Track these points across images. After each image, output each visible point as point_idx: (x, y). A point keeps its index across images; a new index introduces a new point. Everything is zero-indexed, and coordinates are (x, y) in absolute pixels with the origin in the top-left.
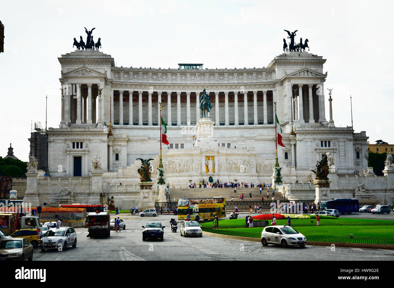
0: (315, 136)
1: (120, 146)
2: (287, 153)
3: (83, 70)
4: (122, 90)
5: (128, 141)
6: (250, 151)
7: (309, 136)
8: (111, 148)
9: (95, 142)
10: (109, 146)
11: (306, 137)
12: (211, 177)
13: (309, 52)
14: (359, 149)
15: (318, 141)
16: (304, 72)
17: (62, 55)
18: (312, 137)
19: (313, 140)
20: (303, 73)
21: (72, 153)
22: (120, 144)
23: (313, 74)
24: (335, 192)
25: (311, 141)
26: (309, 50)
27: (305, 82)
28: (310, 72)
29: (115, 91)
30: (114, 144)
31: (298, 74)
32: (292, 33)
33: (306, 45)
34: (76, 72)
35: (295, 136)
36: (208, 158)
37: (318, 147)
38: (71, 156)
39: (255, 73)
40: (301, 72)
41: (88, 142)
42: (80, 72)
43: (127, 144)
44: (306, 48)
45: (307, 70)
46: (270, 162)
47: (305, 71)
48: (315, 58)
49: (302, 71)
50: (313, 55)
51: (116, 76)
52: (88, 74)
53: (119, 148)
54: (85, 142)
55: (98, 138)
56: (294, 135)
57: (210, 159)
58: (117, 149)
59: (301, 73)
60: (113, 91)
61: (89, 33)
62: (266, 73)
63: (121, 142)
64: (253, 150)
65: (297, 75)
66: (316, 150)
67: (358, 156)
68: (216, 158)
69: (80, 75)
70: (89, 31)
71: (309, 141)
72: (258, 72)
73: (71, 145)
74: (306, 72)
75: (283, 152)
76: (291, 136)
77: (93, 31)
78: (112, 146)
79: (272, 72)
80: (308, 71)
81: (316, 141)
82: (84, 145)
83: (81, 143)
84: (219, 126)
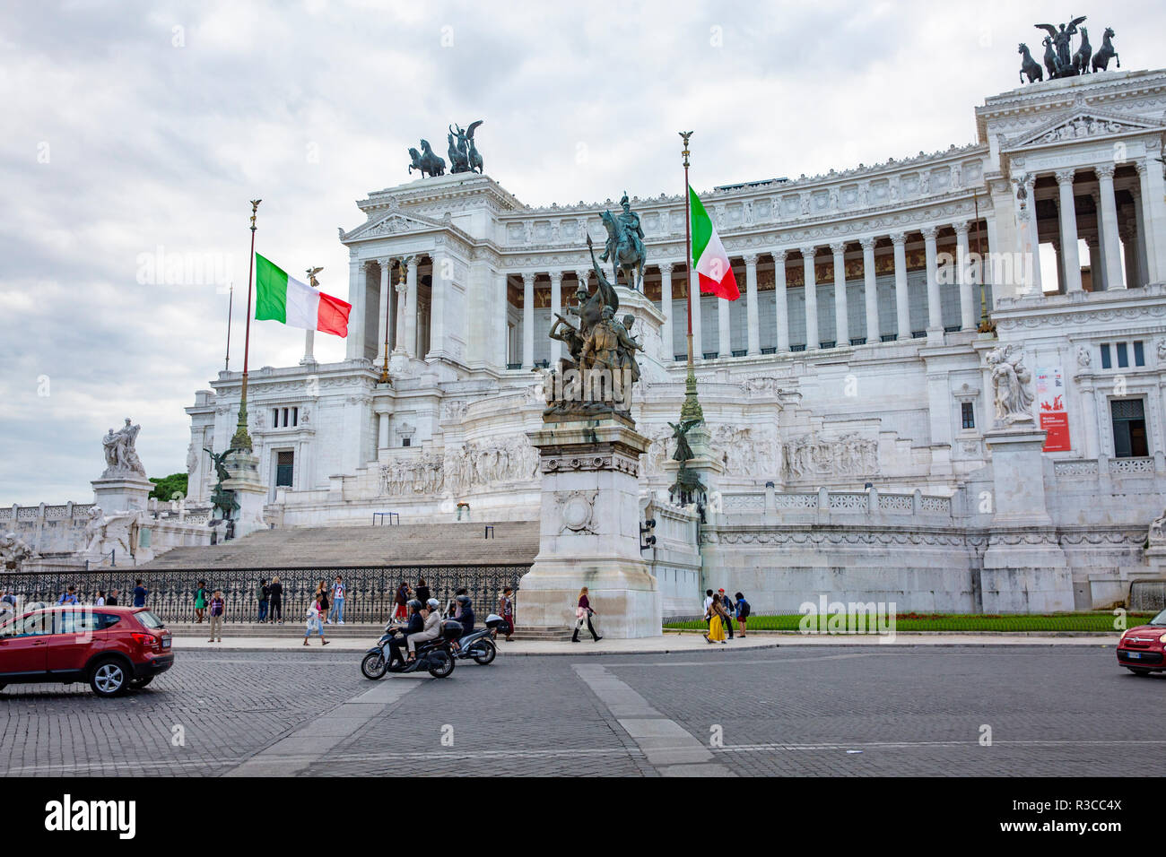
0: (1073, 328)
1: (414, 416)
2: (971, 404)
3: (391, 219)
4: (528, 270)
5: (437, 397)
6: (753, 390)
7: (1048, 330)
8: (384, 421)
9: (331, 406)
10: (378, 416)
11: (1033, 334)
15: (1087, 346)
16: (1073, 125)
17: (370, 195)
18: (1058, 332)
19: (1066, 345)
20: (1070, 129)
21: (268, 440)
22: (413, 407)
23: (1111, 127)
24: (1031, 538)
25: (1059, 350)
26: (1119, 65)
27: (1082, 159)
28: (1099, 121)
29: (511, 277)
30: (399, 408)
31: (1053, 135)
32: (1063, 28)
33: (1108, 52)
34: (376, 227)
35: (996, 336)
37: (1085, 371)
38: (268, 449)
39: (923, 170)
40: (1064, 126)
41: (309, 406)
42: (384, 226)
43: (440, 407)
45: (1086, 115)
46: (843, 433)
47: (1078, 119)
49: (1066, 122)
51: (516, 234)
52: (404, 228)
53: (411, 421)
54: (304, 405)
55: (339, 391)
56: (989, 335)
58: (405, 424)
59: (1061, 130)
60: (506, 278)
62: (963, 166)
63: (417, 402)
64: (764, 387)
65: (1048, 140)
66: (1078, 379)
69: (386, 234)
70: (461, 131)
71: (1046, 351)
72: (937, 164)
73: (270, 416)
74: (1081, 123)
75: (955, 401)
76: (980, 336)
78: (391, 416)
79: (981, 157)
80: (1088, 120)
81: (1077, 347)
82: (301, 414)
83: (296, 410)
84: (817, 351)
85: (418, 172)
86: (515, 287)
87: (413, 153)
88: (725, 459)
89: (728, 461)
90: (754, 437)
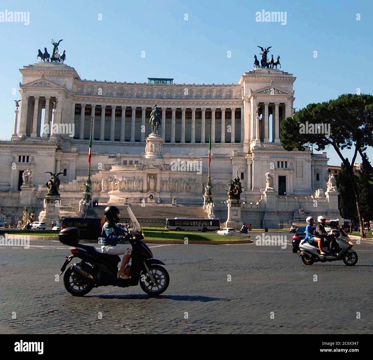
1: (69, 161)
2: (243, 173)
3: (42, 82)
4: (84, 103)
5: (77, 156)
7: (265, 156)
8: (59, 163)
9: (42, 156)
10: (57, 161)
11: (262, 157)
12: (151, 195)
13: (280, 70)
14: (319, 171)
15: (274, 161)
16: (270, 89)
17: (24, 66)
18: (268, 157)
21: (17, 166)
22: (69, 159)
23: (280, 92)
25: (268, 162)
26: (280, 67)
27: (271, 100)
28: (277, 90)
29: (76, 104)
30: (63, 158)
31: (265, 92)
32: (265, 49)
33: (278, 62)
34: (35, 84)
36: (150, 175)
41: (34, 156)
42: (39, 84)
43: (77, 159)
44: (278, 65)
45: (274, 88)
48: (285, 76)
49: (268, 88)
50: (283, 72)
51: (79, 89)
52: (47, 86)
53: (67, 163)
54: (32, 156)
55: (45, 152)
56: (251, 155)
57: (152, 177)
58: (65, 164)
59: (267, 91)
60: (75, 105)
61: (56, 45)
62: (235, 90)
63: (70, 157)
65: (263, 93)
66: (272, 170)
67: (318, 179)
68: (158, 176)
69: (39, 87)
70: (56, 43)
71: (265, 162)
73: (17, 158)
74: (272, 89)
75: (239, 172)
76: (247, 155)
77: (60, 43)
78: (61, 161)
81: (272, 161)
82: (30, 158)
83: (28, 157)
84: (185, 144)
85: (40, 58)
86: (78, 108)
87: (39, 51)
88: (190, 188)
89: (191, 188)
90: (196, 182)
